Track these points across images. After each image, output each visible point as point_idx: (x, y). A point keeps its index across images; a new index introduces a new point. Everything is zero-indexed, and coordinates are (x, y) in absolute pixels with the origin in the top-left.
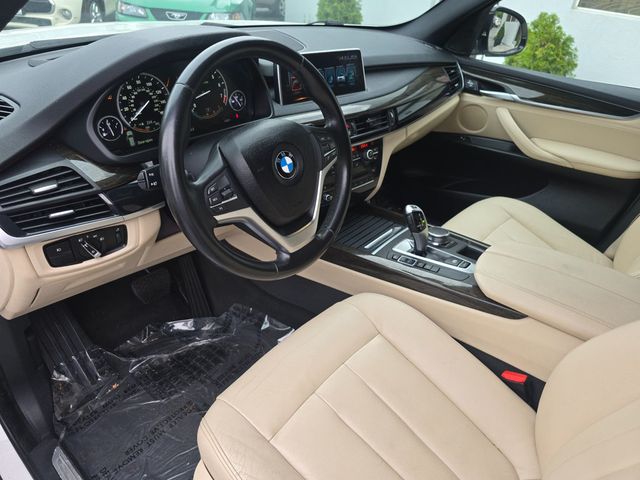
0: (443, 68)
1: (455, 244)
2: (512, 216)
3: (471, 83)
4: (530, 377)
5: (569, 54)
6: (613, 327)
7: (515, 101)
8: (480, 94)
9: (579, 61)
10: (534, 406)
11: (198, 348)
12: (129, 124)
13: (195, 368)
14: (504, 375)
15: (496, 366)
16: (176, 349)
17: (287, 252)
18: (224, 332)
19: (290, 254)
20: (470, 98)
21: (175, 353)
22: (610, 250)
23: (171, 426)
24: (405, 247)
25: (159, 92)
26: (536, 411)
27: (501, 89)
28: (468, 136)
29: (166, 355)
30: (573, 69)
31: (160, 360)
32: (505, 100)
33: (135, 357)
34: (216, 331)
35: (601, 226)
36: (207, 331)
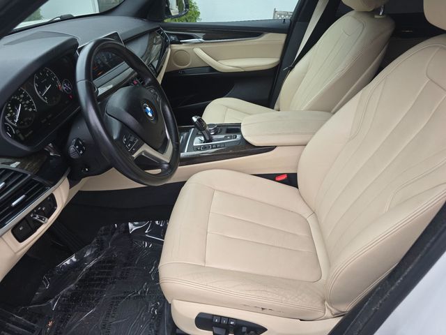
0: (156, 32)
1: (221, 130)
2: (228, 107)
3: (173, 38)
4: (288, 174)
5: (192, 6)
6: (314, 134)
7: (202, 42)
8: (181, 43)
9: (200, 10)
10: (296, 186)
11: (90, 268)
12: (15, 125)
13: (100, 279)
14: (277, 179)
15: (272, 177)
16: (77, 277)
17: (166, 163)
18: (101, 250)
19: (169, 164)
20: (176, 47)
21: (78, 280)
22: (276, 107)
23: (113, 317)
24: (197, 142)
25: (22, 96)
26: (298, 188)
27: (192, 37)
28: (183, 70)
29: (72, 285)
30: (198, 15)
31: (69, 290)
32: (196, 43)
33: (51, 299)
34: (95, 252)
35: (267, 97)
36: (90, 256)
